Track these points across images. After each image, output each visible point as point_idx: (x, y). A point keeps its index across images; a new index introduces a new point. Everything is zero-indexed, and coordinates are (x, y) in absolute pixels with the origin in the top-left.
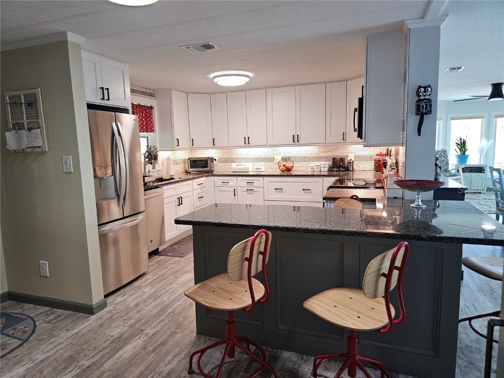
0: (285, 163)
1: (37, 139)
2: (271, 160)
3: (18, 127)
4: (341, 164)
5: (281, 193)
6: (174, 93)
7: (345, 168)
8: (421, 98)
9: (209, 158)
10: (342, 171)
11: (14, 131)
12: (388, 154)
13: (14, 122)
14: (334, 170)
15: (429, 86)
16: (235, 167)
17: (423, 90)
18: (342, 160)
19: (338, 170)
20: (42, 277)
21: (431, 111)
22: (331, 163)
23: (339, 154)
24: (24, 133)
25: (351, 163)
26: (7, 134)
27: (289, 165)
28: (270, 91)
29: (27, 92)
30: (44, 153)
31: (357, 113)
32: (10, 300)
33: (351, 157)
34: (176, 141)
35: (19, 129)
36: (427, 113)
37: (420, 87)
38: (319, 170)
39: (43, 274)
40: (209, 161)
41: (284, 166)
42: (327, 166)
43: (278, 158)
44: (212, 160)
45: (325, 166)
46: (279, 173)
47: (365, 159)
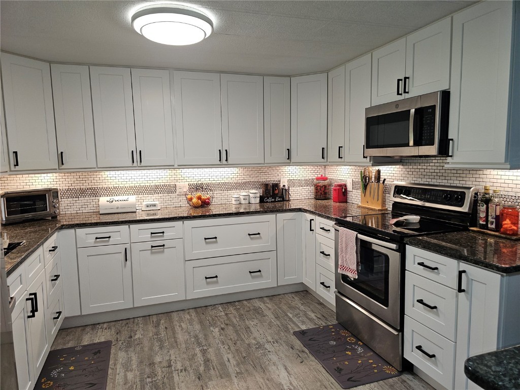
0: (199, 194)
2: (170, 189)
4: (276, 192)
5: (215, 245)
7: (281, 197)
10: (278, 201)
14: (269, 200)
16: (105, 204)
19: (273, 200)
22: (261, 191)
25: (287, 190)
27: (205, 196)
33: (284, 183)
38: (247, 202)
40: (49, 197)
41: (199, 198)
42: (258, 195)
43: (183, 186)
44: (55, 193)
45: (254, 194)
47: (300, 183)
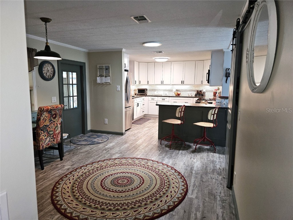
0: (177, 92)
1: (108, 80)
2: (171, 91)
3: (101, 76)
4: (200, 93)
6: (135, 62)
7: (202, 95)
8: (227, 72)
9: (145, 89)
11: (100, 77)
12: (218, 89)
13: (100, 74)
14: (197, 95)
15: (229, 69)
16: (156, 93)
17: (227, 70)
18: (201, 91)
19: (199, 95)
20: (105, 124)
21: (230, 76)
22: (196, 92)
23: (200, 89)
24: (104, 78)
25: (204, 93)
26: (97, 78)
27: (179, 93)
28: (173, 63)
29: (105, 65)
30: (110, 84)
31: (208, 75)
32: (91, 132)
33: (204, 90)
34: (135, 82)
35: (102, 77)
36: (228, 77)
37: (227, 69)
38: (191, 95)
39: (105, 123)
40: (145, 90)
41: (177, 93)
42: (195, 94)
43: (174, 90)
44: (147, 90)
45: (194, 94)
46: (175, 96)
47: (210, 91)
